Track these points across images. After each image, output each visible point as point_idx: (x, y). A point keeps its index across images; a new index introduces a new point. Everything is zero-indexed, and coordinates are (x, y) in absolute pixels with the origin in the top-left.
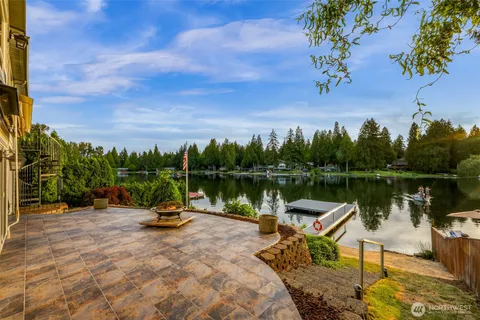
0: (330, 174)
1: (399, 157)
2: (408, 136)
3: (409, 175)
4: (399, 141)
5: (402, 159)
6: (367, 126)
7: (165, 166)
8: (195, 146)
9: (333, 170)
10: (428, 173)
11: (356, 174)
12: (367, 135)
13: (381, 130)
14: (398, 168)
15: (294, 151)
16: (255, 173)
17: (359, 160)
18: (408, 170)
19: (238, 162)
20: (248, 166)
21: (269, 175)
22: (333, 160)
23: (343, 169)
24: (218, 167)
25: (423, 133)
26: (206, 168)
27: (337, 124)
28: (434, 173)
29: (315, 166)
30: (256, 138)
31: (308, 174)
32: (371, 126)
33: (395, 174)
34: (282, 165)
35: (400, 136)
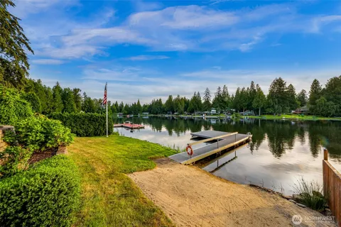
0: (246, 117)
1: (302, 106)
2: (310, 90)
3: (310, 118)
4: (303, 93)
5: (305, 107)
6: (276, 83)
7: (143, 112)
8: (160, 100)
9: (249, 115)
10: (327, 116)
11: (267, 117)
12: (275, 90)
13: (287, 85)
14: (301, 113)
15: (222, 102)
16: (196, 116)
17: (269, 107)
18: (309, 114)
19: (186, 109)
20: (192, 112)
21: (204, 117)
22: (249, 107)
23: (257, 114)
24: (173, 112)
25: (323, 87)
26: (166, 113)
27: (252, 82)
28: (333, 116)
29: (236, 112)
30: (197, 93)
31: (231, 117)
32: (279, 83)
33: (297, 117)
34: (214, 111)
35: (303, 90)
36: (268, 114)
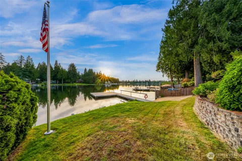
6: (71, 66)
12: (71, 69)
17: (68, 79)
36: (67, 83)
